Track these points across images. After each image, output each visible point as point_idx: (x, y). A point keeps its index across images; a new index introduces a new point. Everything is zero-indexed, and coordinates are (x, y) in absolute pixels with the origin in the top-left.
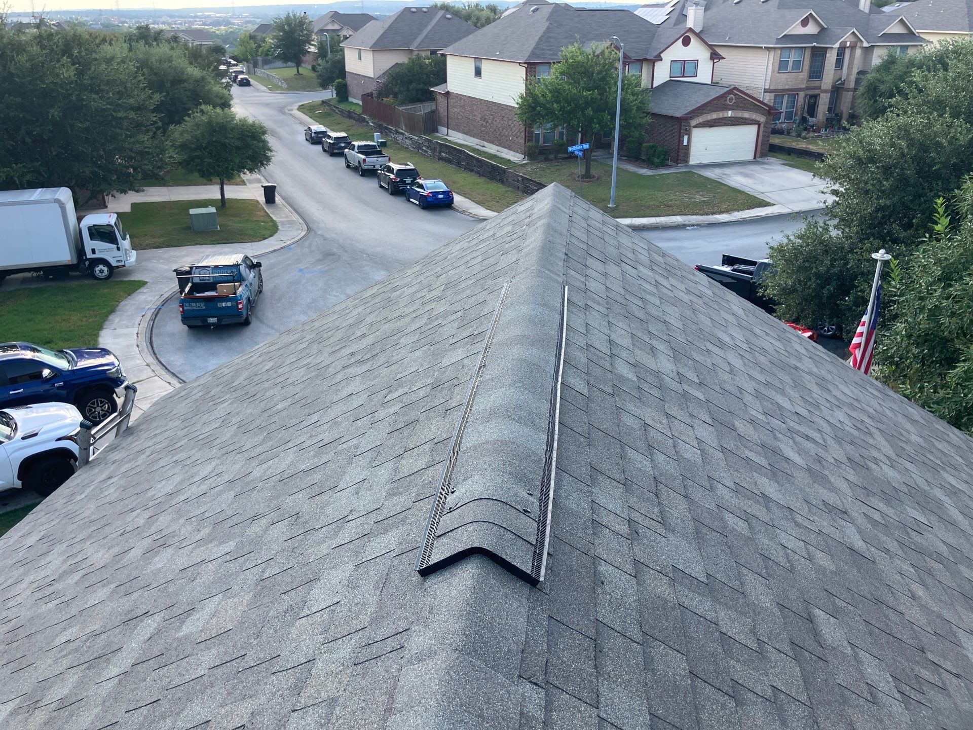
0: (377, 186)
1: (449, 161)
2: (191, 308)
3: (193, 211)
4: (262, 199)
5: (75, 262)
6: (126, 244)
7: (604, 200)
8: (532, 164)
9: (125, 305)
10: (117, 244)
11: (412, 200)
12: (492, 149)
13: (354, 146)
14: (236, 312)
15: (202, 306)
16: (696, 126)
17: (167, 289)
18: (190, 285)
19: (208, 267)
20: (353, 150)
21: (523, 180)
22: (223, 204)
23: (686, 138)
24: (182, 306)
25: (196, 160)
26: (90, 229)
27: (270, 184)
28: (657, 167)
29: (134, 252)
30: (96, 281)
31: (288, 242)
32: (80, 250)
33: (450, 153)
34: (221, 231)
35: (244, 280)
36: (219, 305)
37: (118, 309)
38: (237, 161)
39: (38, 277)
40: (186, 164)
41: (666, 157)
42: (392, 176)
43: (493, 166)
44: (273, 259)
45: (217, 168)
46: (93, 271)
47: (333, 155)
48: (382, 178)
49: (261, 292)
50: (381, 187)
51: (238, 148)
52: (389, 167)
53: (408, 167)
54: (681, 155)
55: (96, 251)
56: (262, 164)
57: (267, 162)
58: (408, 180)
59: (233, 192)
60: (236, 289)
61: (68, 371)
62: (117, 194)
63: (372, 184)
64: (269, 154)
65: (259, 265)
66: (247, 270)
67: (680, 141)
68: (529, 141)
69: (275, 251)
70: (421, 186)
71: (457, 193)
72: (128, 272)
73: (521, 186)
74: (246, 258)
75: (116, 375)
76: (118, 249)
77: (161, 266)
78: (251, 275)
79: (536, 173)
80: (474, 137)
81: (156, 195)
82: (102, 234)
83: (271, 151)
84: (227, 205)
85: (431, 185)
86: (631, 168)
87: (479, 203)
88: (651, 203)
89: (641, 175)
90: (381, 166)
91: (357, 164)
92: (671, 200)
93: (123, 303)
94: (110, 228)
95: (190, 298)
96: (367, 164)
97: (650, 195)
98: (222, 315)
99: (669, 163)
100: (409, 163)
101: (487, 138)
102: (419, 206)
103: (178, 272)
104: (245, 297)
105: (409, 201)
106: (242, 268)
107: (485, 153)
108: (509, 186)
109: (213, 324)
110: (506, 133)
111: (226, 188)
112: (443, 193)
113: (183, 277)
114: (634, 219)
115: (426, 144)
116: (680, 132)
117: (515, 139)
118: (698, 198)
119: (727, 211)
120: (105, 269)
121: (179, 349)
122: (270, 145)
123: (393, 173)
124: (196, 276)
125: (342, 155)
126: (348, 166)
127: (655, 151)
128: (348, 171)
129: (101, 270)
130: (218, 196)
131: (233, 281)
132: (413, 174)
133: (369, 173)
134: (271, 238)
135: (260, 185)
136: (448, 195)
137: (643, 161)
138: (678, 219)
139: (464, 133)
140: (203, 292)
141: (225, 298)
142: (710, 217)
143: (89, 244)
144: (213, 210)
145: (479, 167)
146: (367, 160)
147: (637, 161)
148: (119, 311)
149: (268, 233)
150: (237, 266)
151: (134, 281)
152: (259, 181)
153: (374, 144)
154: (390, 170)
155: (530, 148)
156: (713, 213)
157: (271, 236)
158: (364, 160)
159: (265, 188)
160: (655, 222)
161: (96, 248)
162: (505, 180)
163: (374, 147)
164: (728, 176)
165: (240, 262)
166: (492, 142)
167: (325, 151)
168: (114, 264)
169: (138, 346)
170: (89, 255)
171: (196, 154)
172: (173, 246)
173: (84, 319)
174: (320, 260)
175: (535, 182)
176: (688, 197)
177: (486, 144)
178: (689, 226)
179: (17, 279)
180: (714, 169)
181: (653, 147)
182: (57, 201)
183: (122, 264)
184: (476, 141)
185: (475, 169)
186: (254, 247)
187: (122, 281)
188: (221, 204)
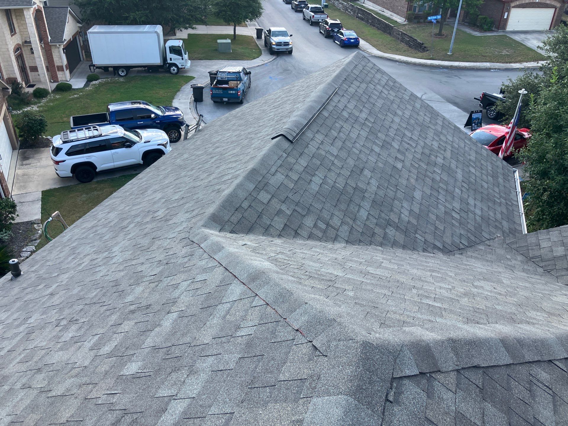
0: (318, 31)
1: (362, 19)
2: (216, 92)
3: (219, 41)
4: (255, 36)
5: (162, 64)
6: (186, 56)
7: (446, 50)
8: (409, 25)
9: (184, 88)
10: (182, 57)
11: (336, 41)
12: (388, 13)
13: (309, 7)
14: (237, 97)
15: (221, 92)
16: (514, 7)
17: (204, 82)
18: (216, 80)
19: (225, 72)
20: (308, 10)
21: (402, 34)
22: (234, 37)
23: (506, 14)
24: (212, 91)
25: (223, 13)
26: (170, 47)
27: (260, 28)
28: (485, 31)
29: (189, 61)
30: (171, 75)
31: (266, 62)
32: (164, 59)
33: (363, 14)
34: (233, 53)
35: (242, 80)
36: (229, 92)
37: (181, 90)
38: (244, 14)
39: (145, 70)
40: (218, 15)
41: (492, 25)
42: (327, 27)
43: (386, 24)
44: (258, 70)
45: (233, 18)
46: (170, 69)
47: (297, 11)
48: (321, 28)
49: (249, 87)
50: (321, 32)
51: (245, 7)
52: (326, 21)
53: (336, 22)
54: (501, 24)
55: (172, 59)
56: (257, 16)
57: (260, 15)
58: (336, 30)
59: (241, 31)
60: (237, 85)
61: (161, 116)
62: (183, 29)
63: (316, 30)
64: (261, 11)
65: (250, 73)
66: (244, 75)
67: (503, 16)
68: (410, 10)
69: (259, 66)
70: (342, 34)
71: (363, 39)
72: (186, 72)
73: (400, 37)
74: (244, 69)
75: (181, 120)
76: (182, 59)
77: (201, 69)
78: (245, 78)
79: (410, 30)
80: (378, 5)
81: (201, 30)
82: (175, 50)
83: (262, 9)
84: (237, 38)
85: (348, 34)
86: (469, 31)
87: (374, 46)
88: (474, 54)
89: (473, 36)
90: (322, 20)
91: (309, 18)
92: (487, 53)
93: (183, 87)
94: (179, 48)
95: (216, 88)
96: (315, 18)
97: (474, 49)
98: (230, 97)
99: (494, 29)
100: (338, 20)
101: (386, 6)
102: (339, 45)
103: (210, 73)
104: (242, 89)
105: (335, 42)
106: (242, 74)
107: (383, 15)
108: (393, 37)
109: (225, 102)
110: (397, 5)
111: (237, 28)
112: (354, 39)
113: (213, 76)
114: (461, 63)
115: (351, 8)
116: (503, 10)
117: (402, 9)
118: (504, 52)
119: (520, 62)
120: (176, 69)
121: (209, 112)
122: (262, 6)
123: (328, 25)
124: (219, 76)
125: (301, 11)
126: (304, 19)
127: (485, 21)
128: (304, 22)
129: (174, 69)
130: (232, 33)
131: (237, 81)
132: (339, 26)
133: (315, 24)
134: (257, 59)
135: (255, 27)
136: (357, 40)
137: (478, 27)
138: (487, 65)
139: (373, 3)
140: (222, 85)
141: (231, 89)
142: (508, 64)
143: (169, 55)
144: (229, 41)
145: (378, 24)
146: (315, 16)
147: (474, 26)
148: (182, 91)
149: (256, 55)
150: (239, 72)
151: (189, 76)
152: (255, 25)
153: (321, 6)
154: (327, 23)
155: (409, 15)
156: (510, 63)
157: (258, 57)
158: (313, 16)
159: (257, 30)
160: (473, 65)
161: (173, 58)
162: (392, 33)
163: (320, 8)
164: (529, 40)
165: (241, 71)
166: (388, 10)
167: (293, 8)
168: (180, 67)
169: (190, 109)
170: (169, 61)
171: (223, 9)
172: (208, 59)
173: (166, 93)
174: (281, 73)
175: (408, 36)
176: (498, 52)
177: (385, 10)
178: (493, 69)
179: (135, 71)
180: (521, 35)
181: (485, 18)
182: (156, 32)
183: (184, 67)
184: (380, 8)
185: (376, 25)
186: (248, 63)
187: (183, 76)
188: (233, 37)
